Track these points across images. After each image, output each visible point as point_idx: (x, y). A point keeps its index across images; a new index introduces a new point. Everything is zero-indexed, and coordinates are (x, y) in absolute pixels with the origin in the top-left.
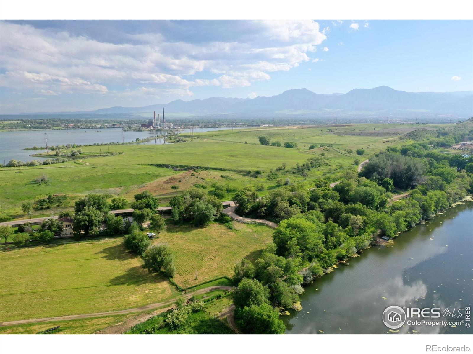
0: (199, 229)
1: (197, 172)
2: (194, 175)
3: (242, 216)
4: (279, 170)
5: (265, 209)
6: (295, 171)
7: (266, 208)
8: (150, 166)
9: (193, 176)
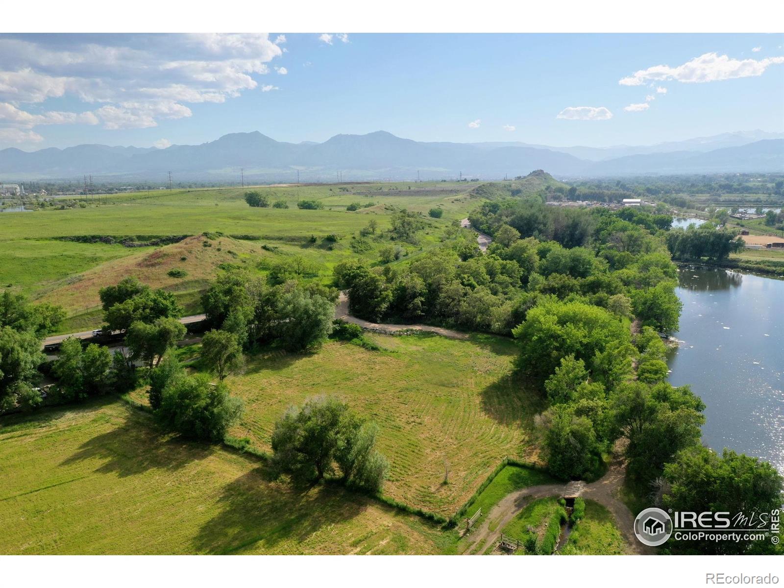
0: (304, 359)
1: (214, 239)
2: (210, 246)
3: (375, 322)
4: (364, 234)
5: (422, 302)
6: (394, 236)
7: (423, 299)
8: (58, 242)
9: (210, 248)
